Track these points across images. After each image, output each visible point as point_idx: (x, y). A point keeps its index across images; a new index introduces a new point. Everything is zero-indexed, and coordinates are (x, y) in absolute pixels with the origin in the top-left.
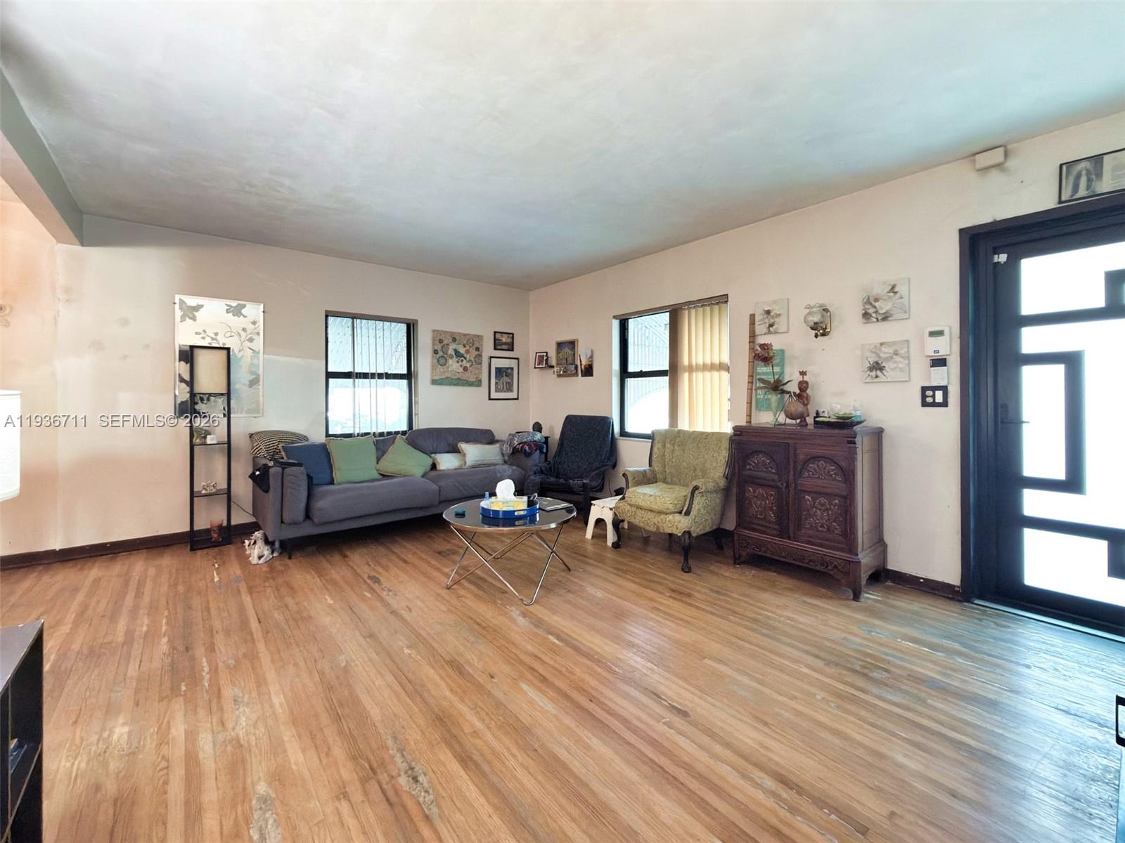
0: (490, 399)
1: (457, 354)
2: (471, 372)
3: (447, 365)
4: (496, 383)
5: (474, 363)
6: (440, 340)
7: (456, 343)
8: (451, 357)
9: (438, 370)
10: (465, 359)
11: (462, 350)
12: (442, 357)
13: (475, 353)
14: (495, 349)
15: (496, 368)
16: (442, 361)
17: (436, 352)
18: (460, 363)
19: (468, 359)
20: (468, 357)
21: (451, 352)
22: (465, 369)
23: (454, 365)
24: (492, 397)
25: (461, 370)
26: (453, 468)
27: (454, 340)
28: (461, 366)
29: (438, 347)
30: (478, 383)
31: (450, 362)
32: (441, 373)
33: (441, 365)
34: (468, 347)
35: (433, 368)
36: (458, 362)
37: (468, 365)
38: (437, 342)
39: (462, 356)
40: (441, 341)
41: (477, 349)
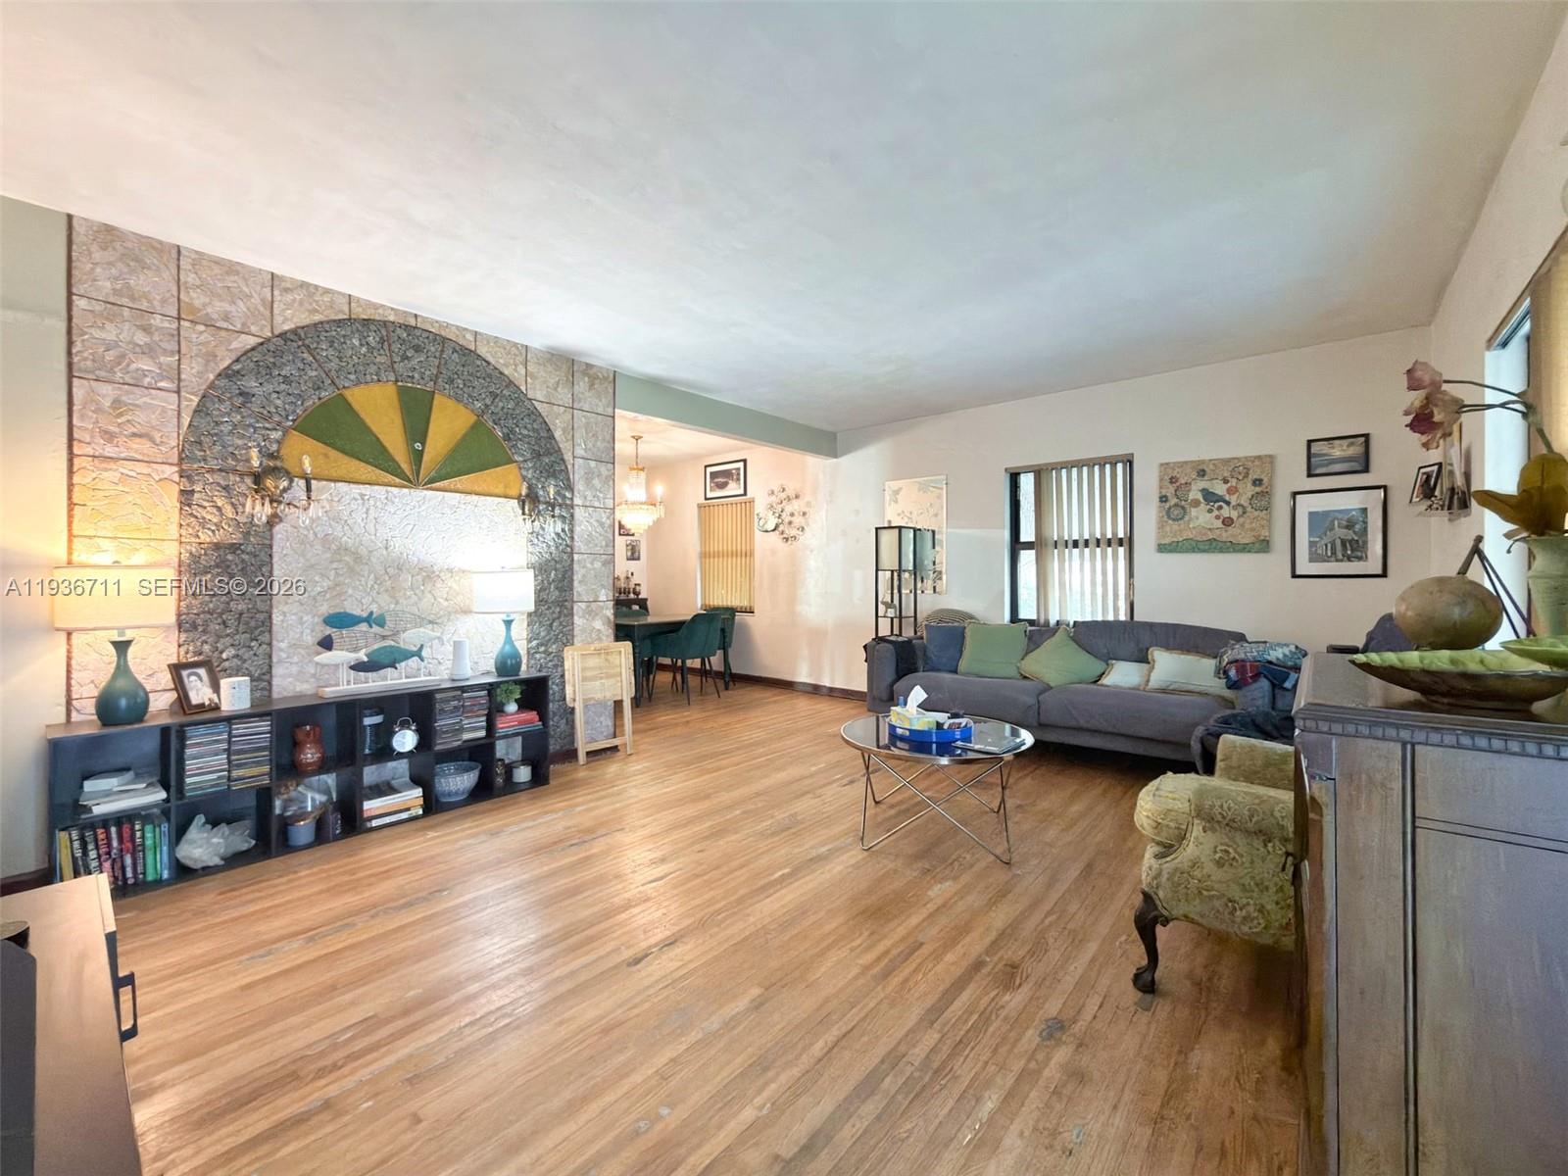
0: (1294, 576)
1: (1209, 496)
2: (1242, 525)
3: (1187, 518)
4: (1312, 544)
5: (1249, 509)
6: (1171, 479)
7: (1206, 478)
8: (1196, 503)
9: (1168, 529)
10: (1228, 503)
11: (1220, 489)
12: (1176, 505)
13: (1249, 490)
14: (1310, 475)
15: (1311, 514)
16: (1176, 512)
17: (1163, 499)
18: (1216, 513)
19: (1233, 503)
20: (1233, 500)
21: (1195, 494)
22: (1228, 522)
23: (1202, 518)
24: (1298, 573)
25: (1219, 523)
26: (1127, 685)
27: (1202, 473)
28: (1217, 517)
29: (1170, 491)
30: (1264, 546)
31: (1194, 512)
32: (1175, 531)
33: (1174, 520)
34: (1233, 482)
35: (1161, 526)
36: (1210, 511)
37: (1234, 514)
38: (1167, 483)
39: (1221, 499)
40: (1173, 480)
41: (1257, 482)
